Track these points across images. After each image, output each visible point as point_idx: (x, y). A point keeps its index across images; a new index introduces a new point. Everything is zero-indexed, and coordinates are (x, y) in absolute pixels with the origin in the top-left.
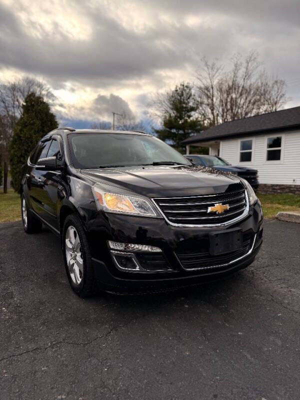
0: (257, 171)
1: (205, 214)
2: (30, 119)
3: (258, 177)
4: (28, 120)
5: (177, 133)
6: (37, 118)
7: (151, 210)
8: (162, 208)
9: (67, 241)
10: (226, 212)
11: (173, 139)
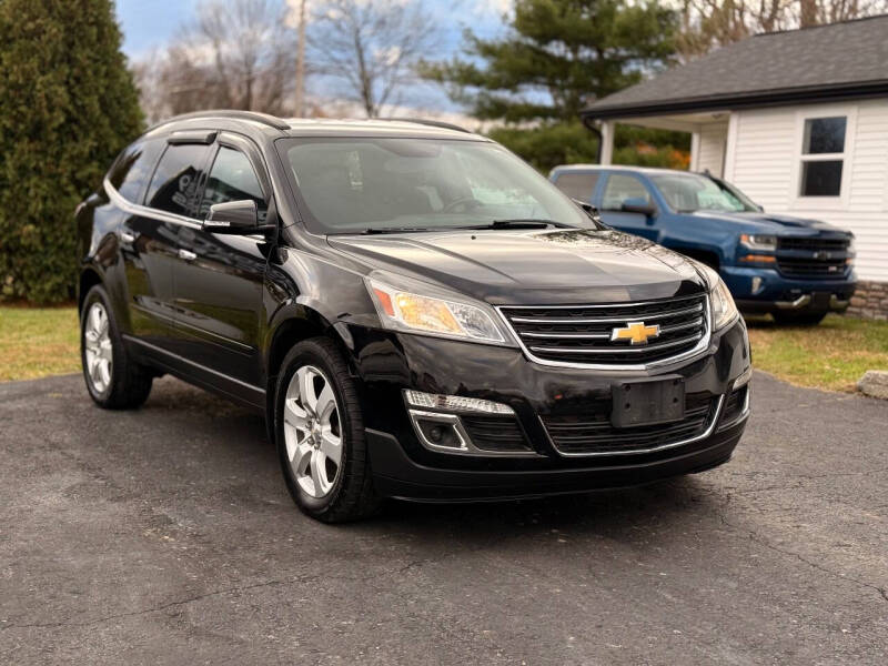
0: (850, 234)
1: (606, 343)
2: (25, 16)
3: (853, 256)
4: (15, 18)
5: (570, 56)
6: (50, 10)
7: (495, 329)
8: (516, 326)
9: (290, 403)
10: (652, 340)
11: (552, 85)
